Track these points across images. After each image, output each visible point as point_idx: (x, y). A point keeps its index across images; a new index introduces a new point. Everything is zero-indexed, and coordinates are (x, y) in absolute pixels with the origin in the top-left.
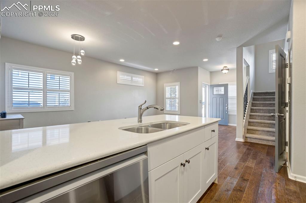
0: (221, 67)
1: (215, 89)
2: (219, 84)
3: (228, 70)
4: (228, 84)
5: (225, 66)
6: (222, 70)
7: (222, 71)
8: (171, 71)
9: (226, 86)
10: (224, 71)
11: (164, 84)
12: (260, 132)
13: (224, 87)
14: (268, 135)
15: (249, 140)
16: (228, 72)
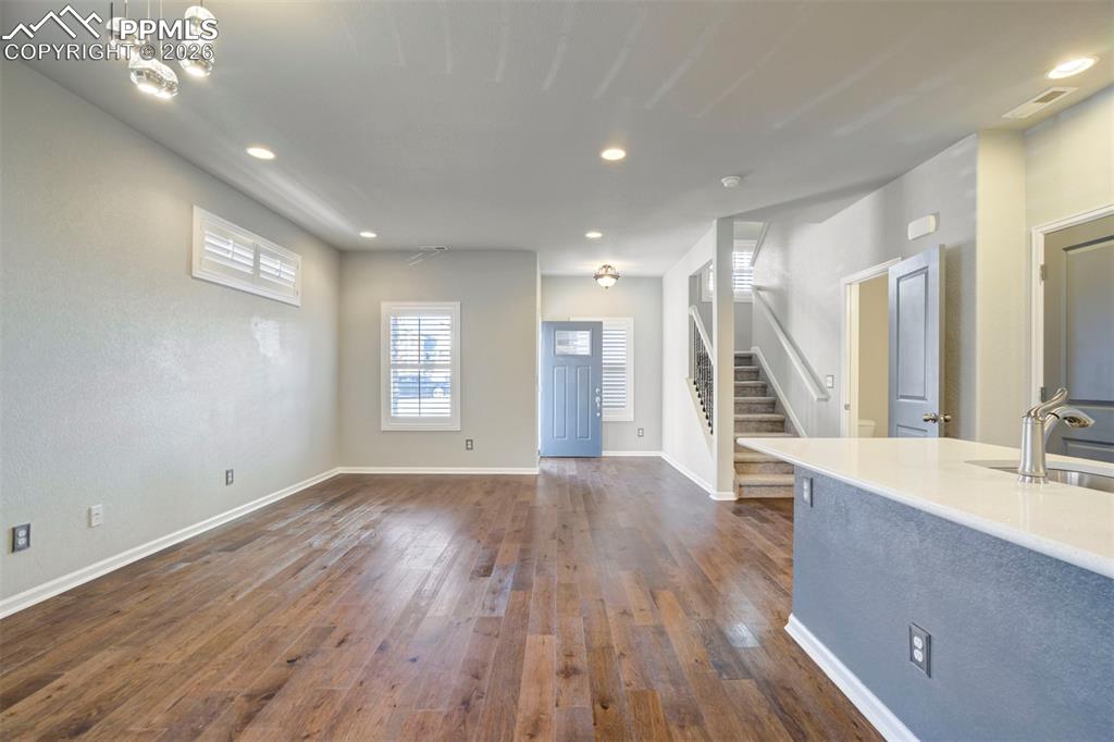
0: (594, 266)
1: (560, 335)
2: (572, 319)
3: (616, 277)
4: (601, 323)
5: (608, 263)
6: (597, 277)
7: (599, 280)
8: (419, 251)
9: (595, 329)
10: (607, 281)
11: (384, 305)
12: (761, 465)
13: (588, 332)
14: (776, 473)
15: (747, 494)
16: (616, 284)
